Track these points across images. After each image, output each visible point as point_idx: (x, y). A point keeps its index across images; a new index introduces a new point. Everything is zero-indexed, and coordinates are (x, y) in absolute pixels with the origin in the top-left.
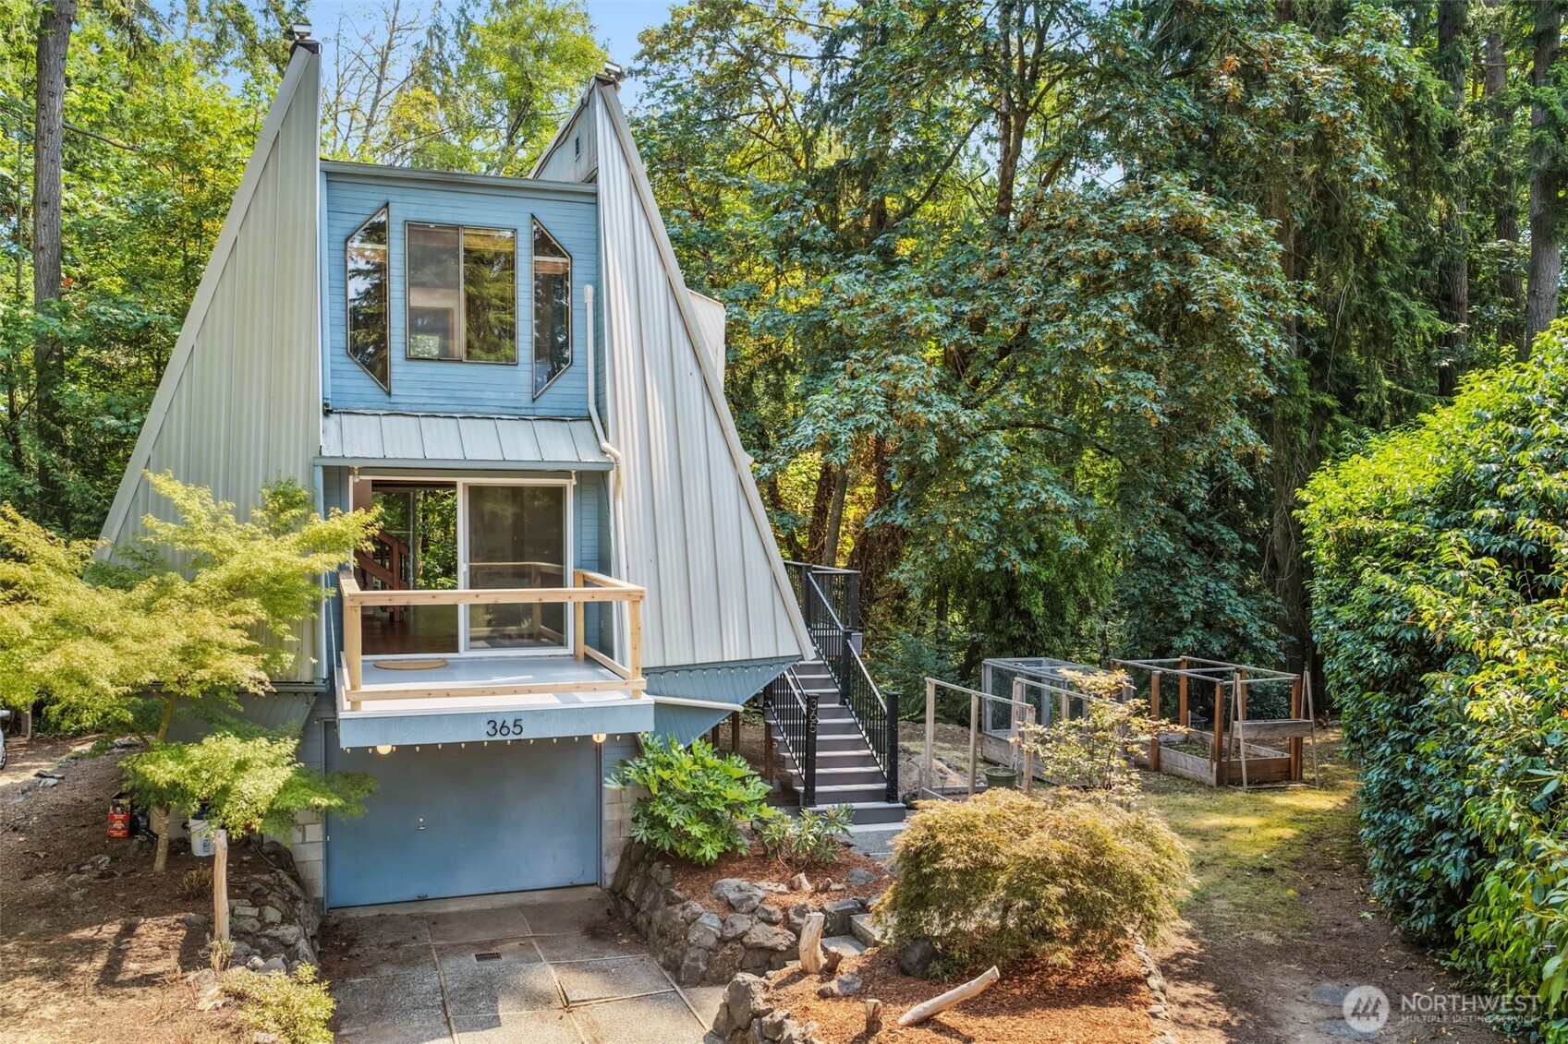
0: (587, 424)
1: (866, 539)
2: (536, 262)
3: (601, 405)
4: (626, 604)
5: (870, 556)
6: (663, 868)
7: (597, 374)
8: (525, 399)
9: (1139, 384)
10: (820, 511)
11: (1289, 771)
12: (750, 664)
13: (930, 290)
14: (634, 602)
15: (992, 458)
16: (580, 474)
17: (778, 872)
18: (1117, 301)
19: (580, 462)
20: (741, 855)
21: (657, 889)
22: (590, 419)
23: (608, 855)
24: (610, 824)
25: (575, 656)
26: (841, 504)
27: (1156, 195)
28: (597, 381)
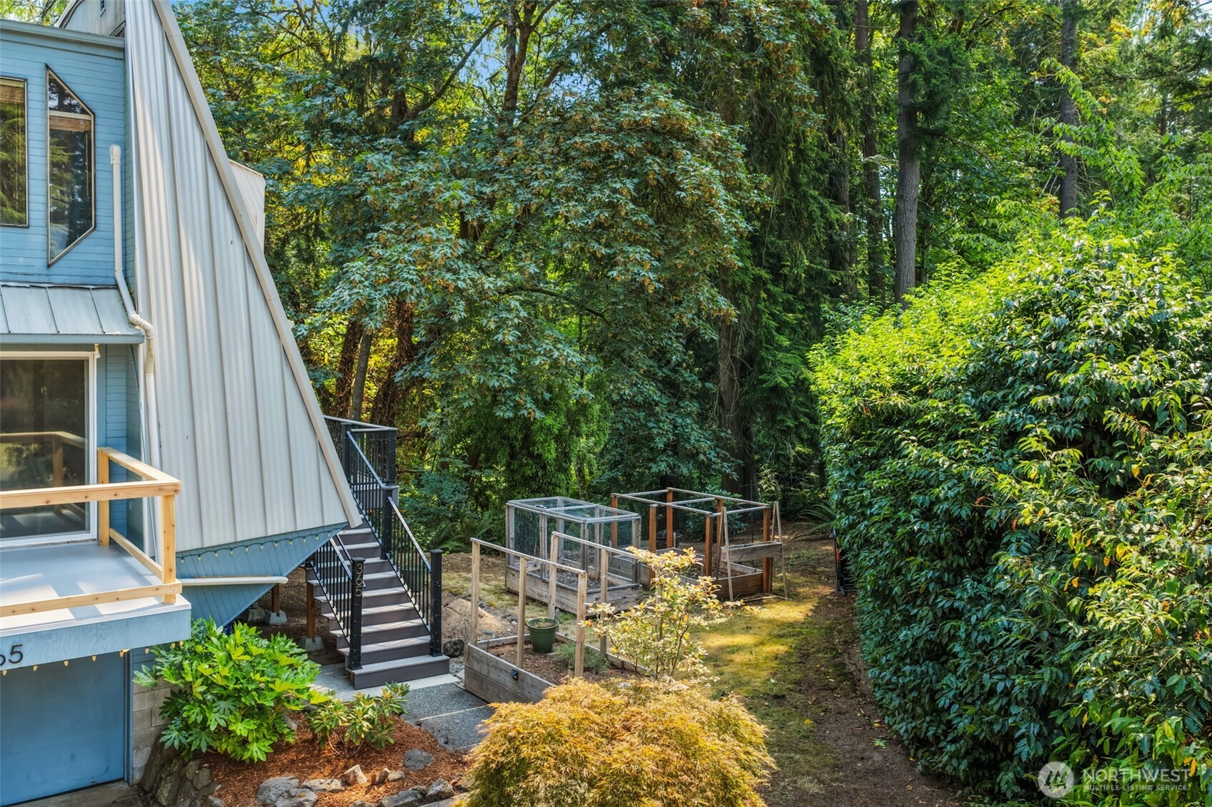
0: (113, 293)
1: (388, 386)
2: (51, 118)
3: (129, 273)
4: (159, 500)
5: (392, 401)
6: (200, 768)
7: (124, 240)
8: (39, 264)
9: (638, 256)
10: (346, 362)
11: (762, 585)
12: (296, 535)
13: (453, 172)
14: (166, 497)
15: (512, 320)
16: (105, 348)
17: (329, 762)
18: (618, 186)
19: (104, 334)
20: (288, 744)
21: (193, 794)
22: (116, 287)
23: (137, 748)
24: (139, 716)
25: (98, 541)
26: (366, 355)
27: (646, 99)
28: (125, 247)
